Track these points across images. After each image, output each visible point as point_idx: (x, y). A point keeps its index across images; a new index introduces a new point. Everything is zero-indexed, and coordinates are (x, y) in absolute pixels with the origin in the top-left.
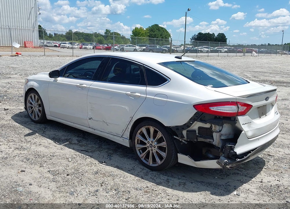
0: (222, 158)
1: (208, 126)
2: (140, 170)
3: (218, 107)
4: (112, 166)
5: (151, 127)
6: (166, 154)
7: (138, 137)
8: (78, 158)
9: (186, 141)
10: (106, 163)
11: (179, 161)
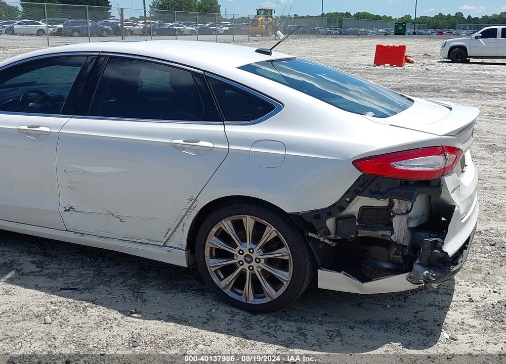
0: (417, 267)
1: (382, 203)
2: (227, 317)
3: (409, 160)
4: (159, 319)
5: (248, 217)
6: (289, 275)
7: (213, 241)
8: (64, 311)
9: (334, 241)
10: (140, 313)
11: (321, 285)
